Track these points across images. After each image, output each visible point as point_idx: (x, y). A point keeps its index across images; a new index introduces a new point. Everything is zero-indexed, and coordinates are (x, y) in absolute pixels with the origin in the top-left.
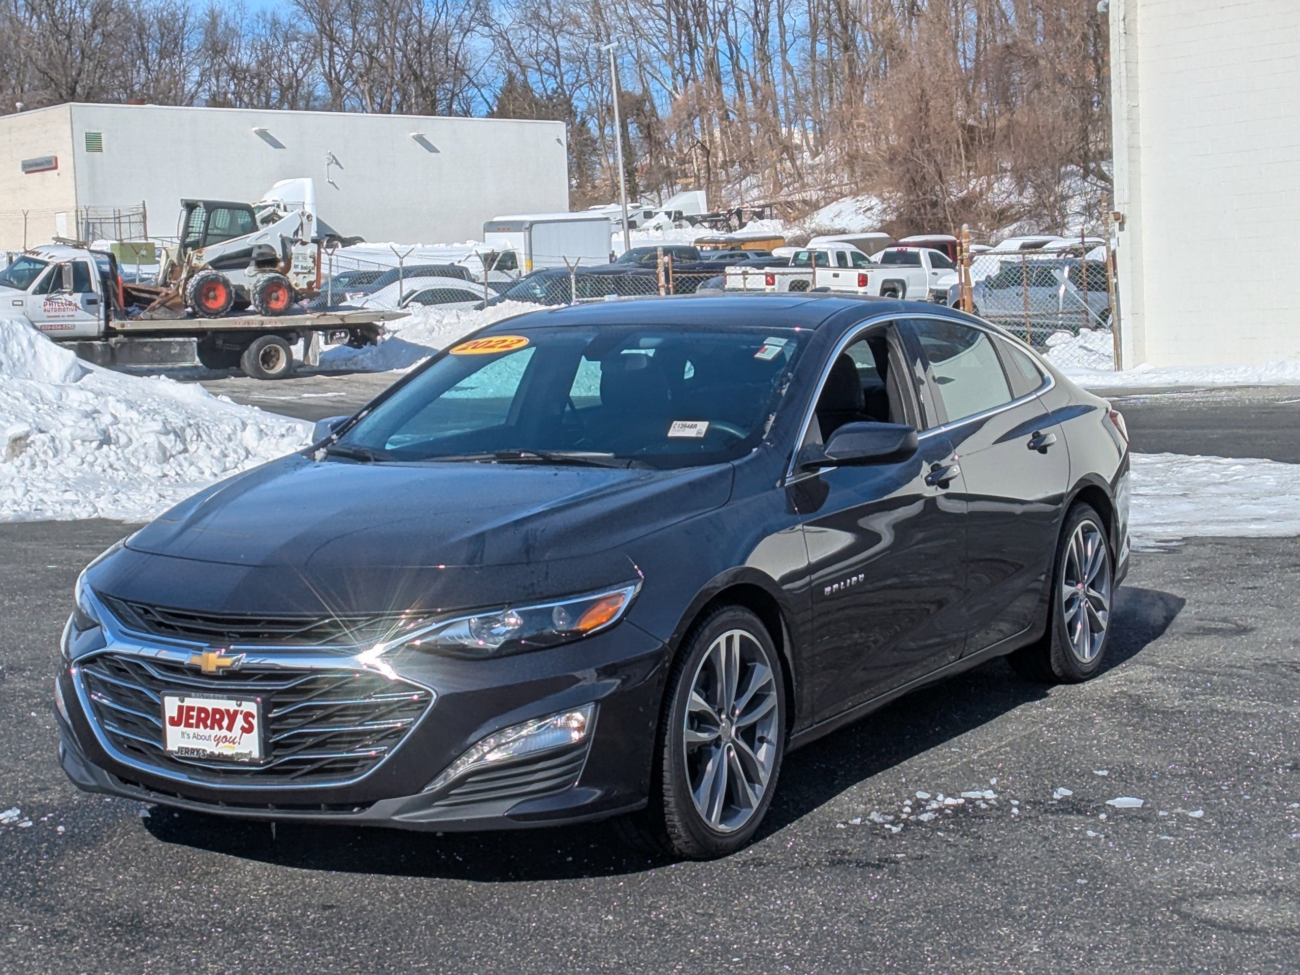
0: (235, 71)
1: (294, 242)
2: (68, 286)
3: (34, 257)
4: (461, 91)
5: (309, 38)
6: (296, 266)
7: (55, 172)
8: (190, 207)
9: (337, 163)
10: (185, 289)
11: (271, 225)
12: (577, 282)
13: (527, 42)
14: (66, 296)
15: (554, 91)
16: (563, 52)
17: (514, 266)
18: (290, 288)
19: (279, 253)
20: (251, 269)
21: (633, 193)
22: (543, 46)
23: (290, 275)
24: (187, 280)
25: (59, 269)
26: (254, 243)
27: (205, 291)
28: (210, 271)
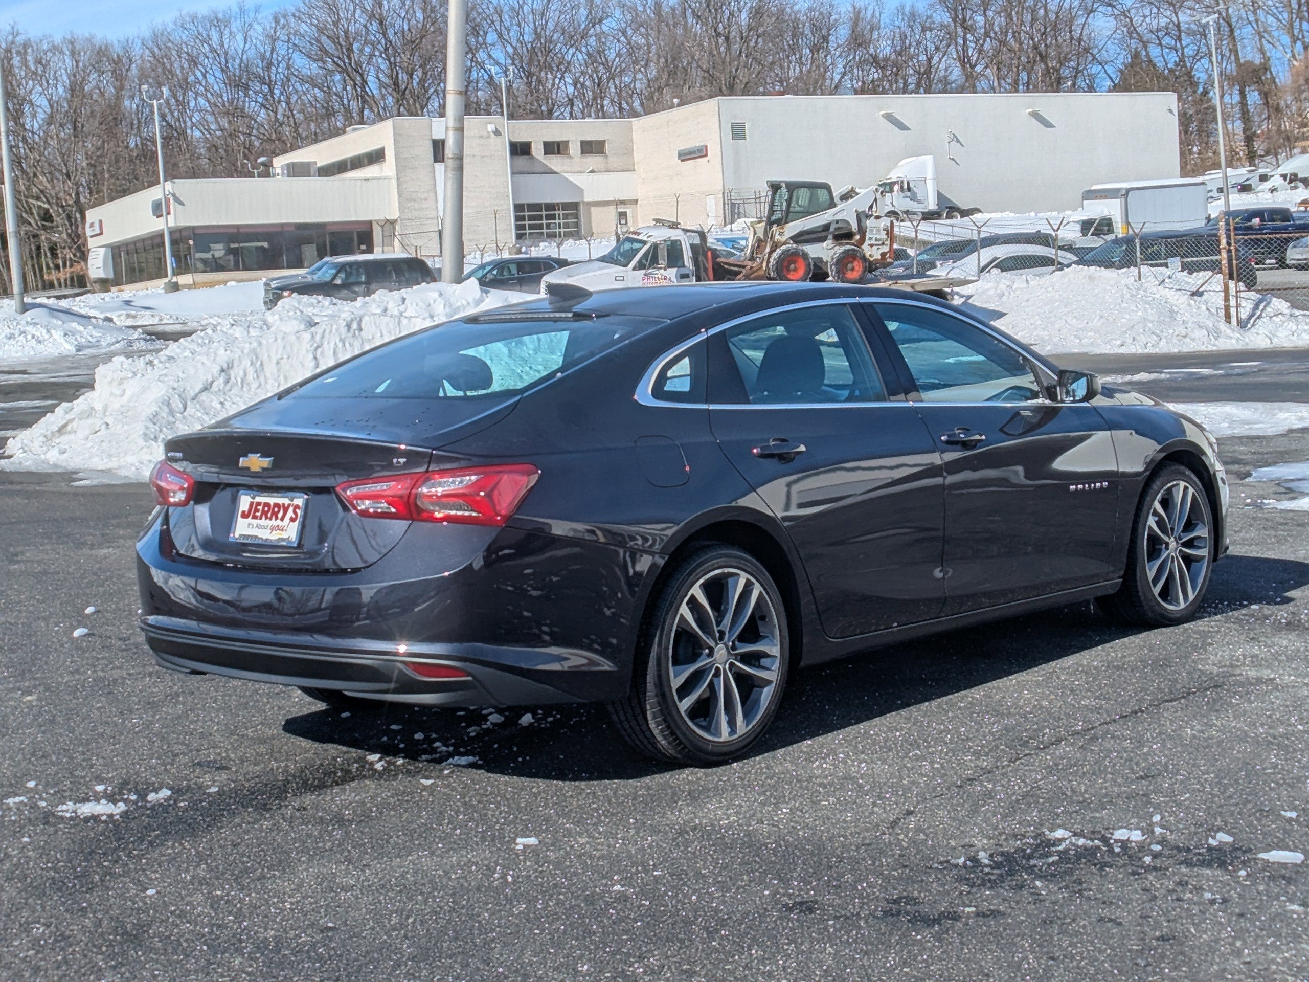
0: (875, 61)
1: (868, 217)
2: (663, 263)
3: (636, 237)
4: (1085, 68)
5: (943, 27)
6: (870, 239)
7: (705, 159)
8: (775, 187)
9: (958, 141)
10: (768, 262)
11: (850, 201)
12: (1141, 244)
13: (1148, 20)
14: (662, 271)
15: (1177, 65)
16: (1183, 27)
17: (1110, 231)
18: (864, 258)
19: (855, 227)
20: (829, 243)
21: (1252, 157)
22: (1163, 22)
23: (865, 246)
24: (770, 253)
25: (655, 246)
26: (831, 219)
27: (786, 264)
28: (792, 246)
